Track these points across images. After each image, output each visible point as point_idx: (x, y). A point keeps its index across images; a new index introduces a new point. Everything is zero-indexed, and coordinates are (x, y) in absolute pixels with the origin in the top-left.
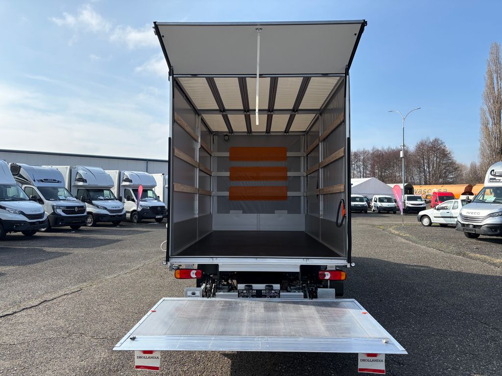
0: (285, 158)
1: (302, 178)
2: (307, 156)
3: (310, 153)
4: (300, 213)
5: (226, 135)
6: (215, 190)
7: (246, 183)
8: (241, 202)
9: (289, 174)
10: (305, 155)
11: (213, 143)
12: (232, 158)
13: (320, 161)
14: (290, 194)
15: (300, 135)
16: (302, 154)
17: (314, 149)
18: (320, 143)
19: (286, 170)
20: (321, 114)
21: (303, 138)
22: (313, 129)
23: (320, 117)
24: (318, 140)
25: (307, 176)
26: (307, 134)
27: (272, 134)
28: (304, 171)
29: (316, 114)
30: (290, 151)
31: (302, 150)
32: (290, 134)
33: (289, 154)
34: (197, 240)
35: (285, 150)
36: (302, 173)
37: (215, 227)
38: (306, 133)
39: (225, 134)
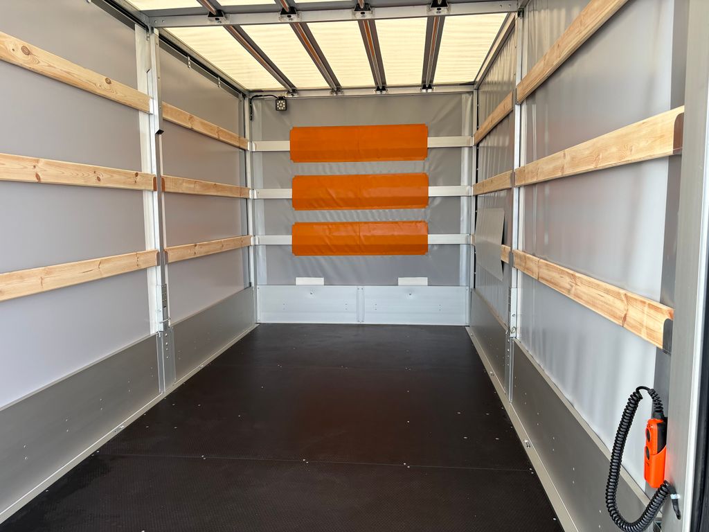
0: (423, 152)
1: (464, 201)
2: (477, 145)
3: (485, 137)
4: (456, 283)
5: (281, 98)
6: (261, 230)
7: (331, 215)
8: (320, 258)
9: (433, 191)
10: (472, 144)
11: (251, 118)
12: (297, 154)
13: (516, 166)
14: (433, 239)
15: (461, 93)
16: (465, 140)
17: (495, 127)
18: (517, 108)
19: (425, 181)
20: (521, 13)
21: (467, 101)
22: (494, 76)
23: (519, 22)
24: (508, 100)
25: (476, 197)
26: (478, 89)
27: (391, 92)
28: (470, 184)
29: (509, 13)
30: (437, 135)
31: (466, 131)
32: (436, 90)
33: (432, 142)
34: (164, 391)
35: (422, 132)
36: (464, 189)
37: (264, 315)
38: (475, 86)
39: (278, 95)
